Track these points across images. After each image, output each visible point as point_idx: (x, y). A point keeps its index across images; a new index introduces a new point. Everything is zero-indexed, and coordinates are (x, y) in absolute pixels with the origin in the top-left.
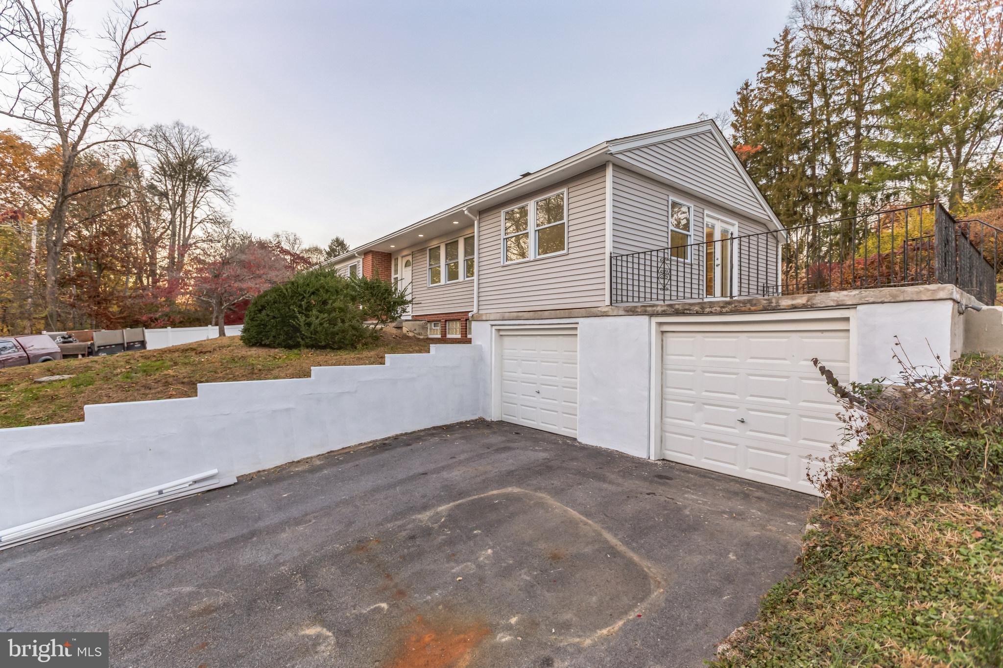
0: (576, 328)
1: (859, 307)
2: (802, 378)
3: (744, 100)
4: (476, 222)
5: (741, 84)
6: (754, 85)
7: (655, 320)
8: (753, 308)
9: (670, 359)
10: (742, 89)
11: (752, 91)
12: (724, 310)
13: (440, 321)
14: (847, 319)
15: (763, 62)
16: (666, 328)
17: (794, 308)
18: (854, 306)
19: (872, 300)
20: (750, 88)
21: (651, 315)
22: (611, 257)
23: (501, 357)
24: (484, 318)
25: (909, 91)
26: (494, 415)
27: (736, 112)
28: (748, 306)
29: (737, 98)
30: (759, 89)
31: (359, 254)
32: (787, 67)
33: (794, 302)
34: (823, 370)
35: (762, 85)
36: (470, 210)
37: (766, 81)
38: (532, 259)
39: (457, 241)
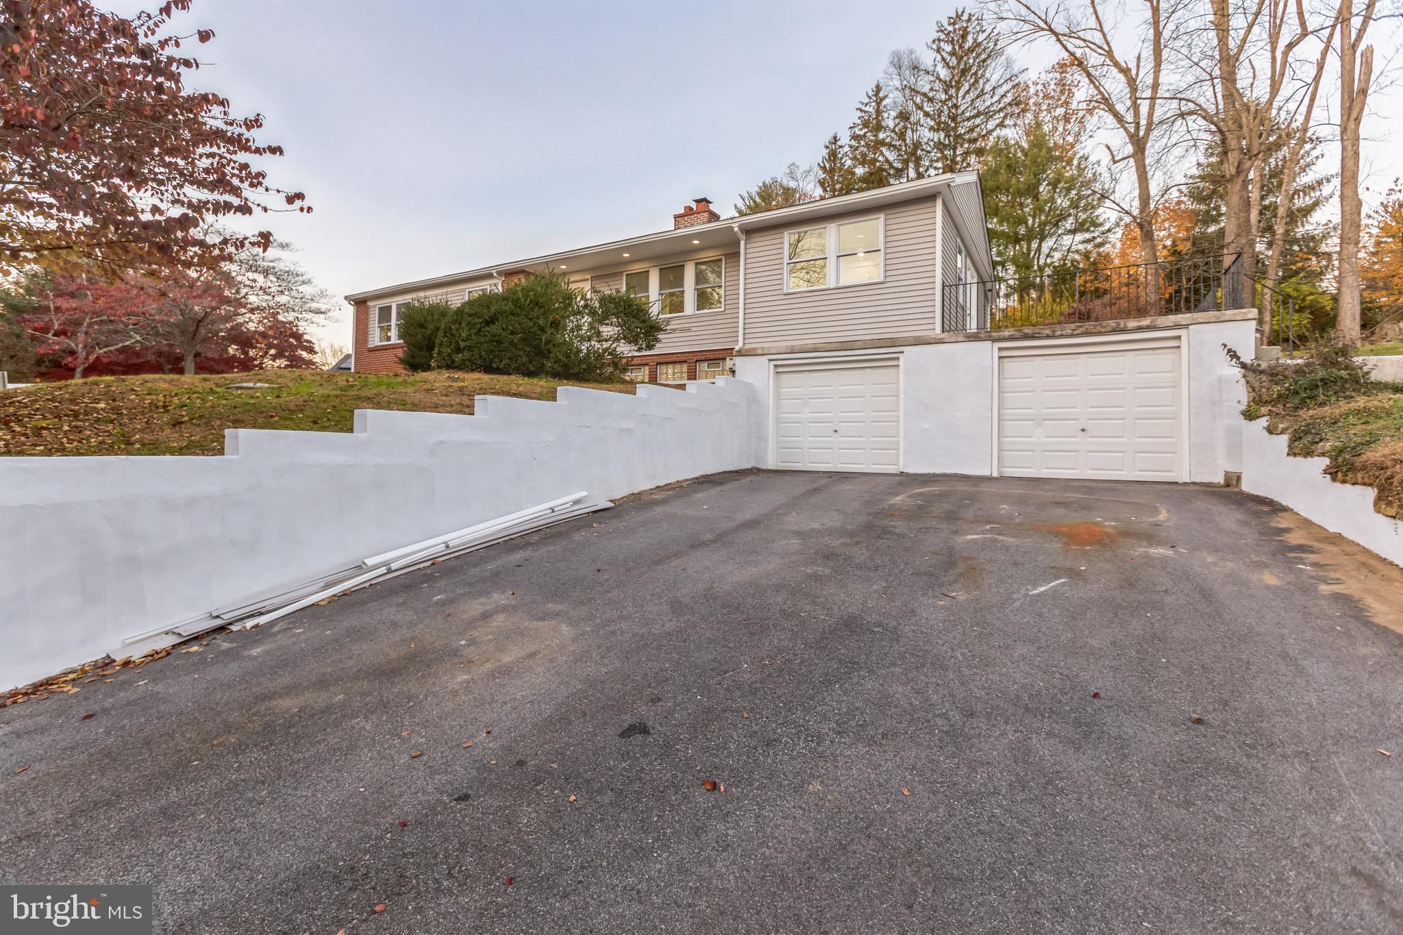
0: (898, 359)
1: (1190, 327)
2: (1136, 388)
3: (833, 155)
4: (742, 243)
5: (830, 137)
6: (845, 139)
7: (997, 345)
8: (1103, 330)
9: (1007, 382)
10: (830, 143)
11: (840, 147)
12: (1075, 332)
13: (647, 365)
14: (1179, 338)
15: (855, 118)
16: (1004, 354)
17: (1140, 329)
18: (1186, 326)
19: (1201, 321)
20: (839, 143)
21: (994, 341)
22: (943, 287)
23: (778, 397)
24: (759, 352)
25: (1003, 176)
26: (771, 463)
27: (824, 168)
28: (1099, 328)
29: (825, 152)
30: (851, 146)
31: (499, 273)
32: (879, 128)
33: (1139, 324)
34: (1230, 351)
35: (853, 143)
36: (740, 227)
37: (855, 137)
38: (832, 287)
39: (683, 266)
